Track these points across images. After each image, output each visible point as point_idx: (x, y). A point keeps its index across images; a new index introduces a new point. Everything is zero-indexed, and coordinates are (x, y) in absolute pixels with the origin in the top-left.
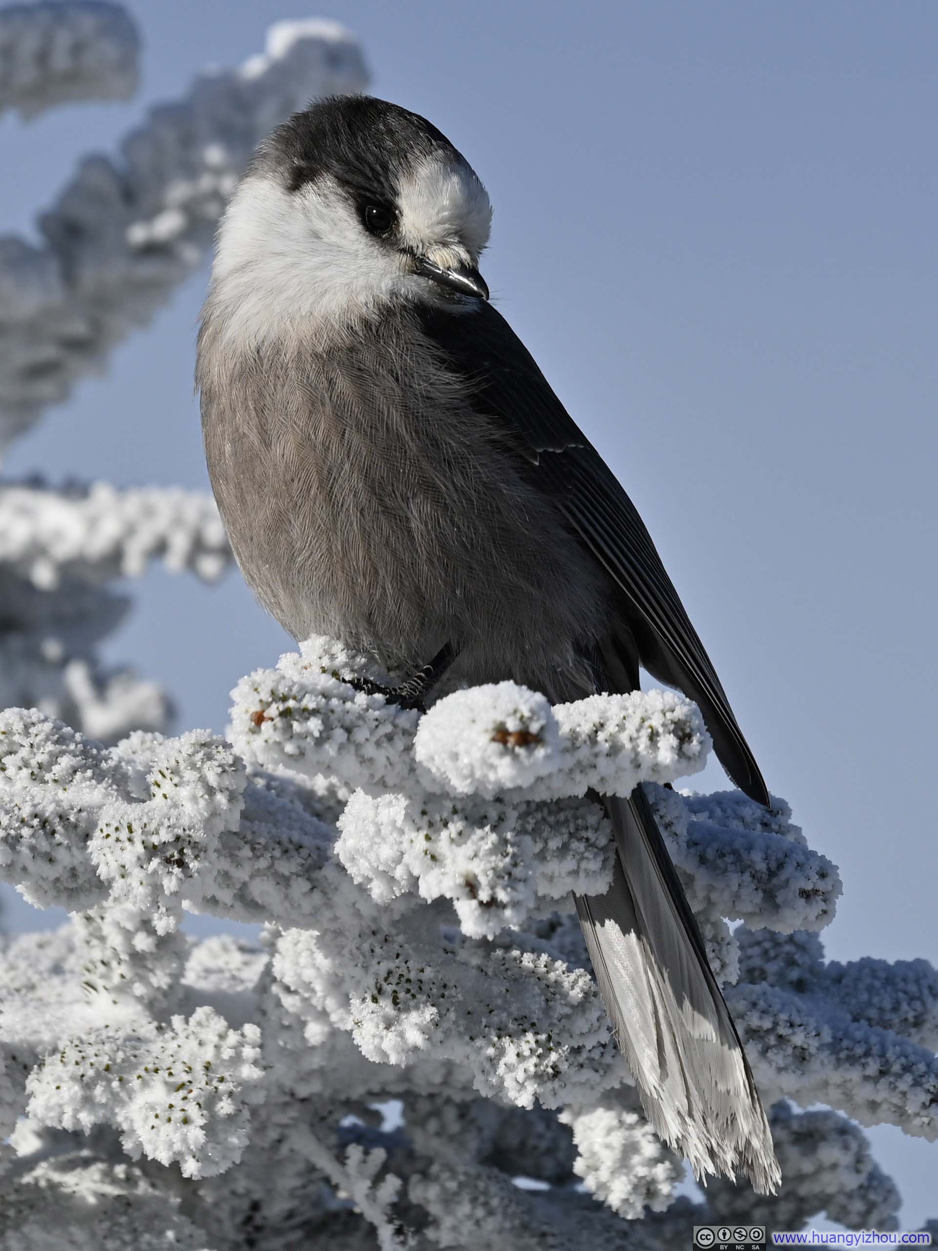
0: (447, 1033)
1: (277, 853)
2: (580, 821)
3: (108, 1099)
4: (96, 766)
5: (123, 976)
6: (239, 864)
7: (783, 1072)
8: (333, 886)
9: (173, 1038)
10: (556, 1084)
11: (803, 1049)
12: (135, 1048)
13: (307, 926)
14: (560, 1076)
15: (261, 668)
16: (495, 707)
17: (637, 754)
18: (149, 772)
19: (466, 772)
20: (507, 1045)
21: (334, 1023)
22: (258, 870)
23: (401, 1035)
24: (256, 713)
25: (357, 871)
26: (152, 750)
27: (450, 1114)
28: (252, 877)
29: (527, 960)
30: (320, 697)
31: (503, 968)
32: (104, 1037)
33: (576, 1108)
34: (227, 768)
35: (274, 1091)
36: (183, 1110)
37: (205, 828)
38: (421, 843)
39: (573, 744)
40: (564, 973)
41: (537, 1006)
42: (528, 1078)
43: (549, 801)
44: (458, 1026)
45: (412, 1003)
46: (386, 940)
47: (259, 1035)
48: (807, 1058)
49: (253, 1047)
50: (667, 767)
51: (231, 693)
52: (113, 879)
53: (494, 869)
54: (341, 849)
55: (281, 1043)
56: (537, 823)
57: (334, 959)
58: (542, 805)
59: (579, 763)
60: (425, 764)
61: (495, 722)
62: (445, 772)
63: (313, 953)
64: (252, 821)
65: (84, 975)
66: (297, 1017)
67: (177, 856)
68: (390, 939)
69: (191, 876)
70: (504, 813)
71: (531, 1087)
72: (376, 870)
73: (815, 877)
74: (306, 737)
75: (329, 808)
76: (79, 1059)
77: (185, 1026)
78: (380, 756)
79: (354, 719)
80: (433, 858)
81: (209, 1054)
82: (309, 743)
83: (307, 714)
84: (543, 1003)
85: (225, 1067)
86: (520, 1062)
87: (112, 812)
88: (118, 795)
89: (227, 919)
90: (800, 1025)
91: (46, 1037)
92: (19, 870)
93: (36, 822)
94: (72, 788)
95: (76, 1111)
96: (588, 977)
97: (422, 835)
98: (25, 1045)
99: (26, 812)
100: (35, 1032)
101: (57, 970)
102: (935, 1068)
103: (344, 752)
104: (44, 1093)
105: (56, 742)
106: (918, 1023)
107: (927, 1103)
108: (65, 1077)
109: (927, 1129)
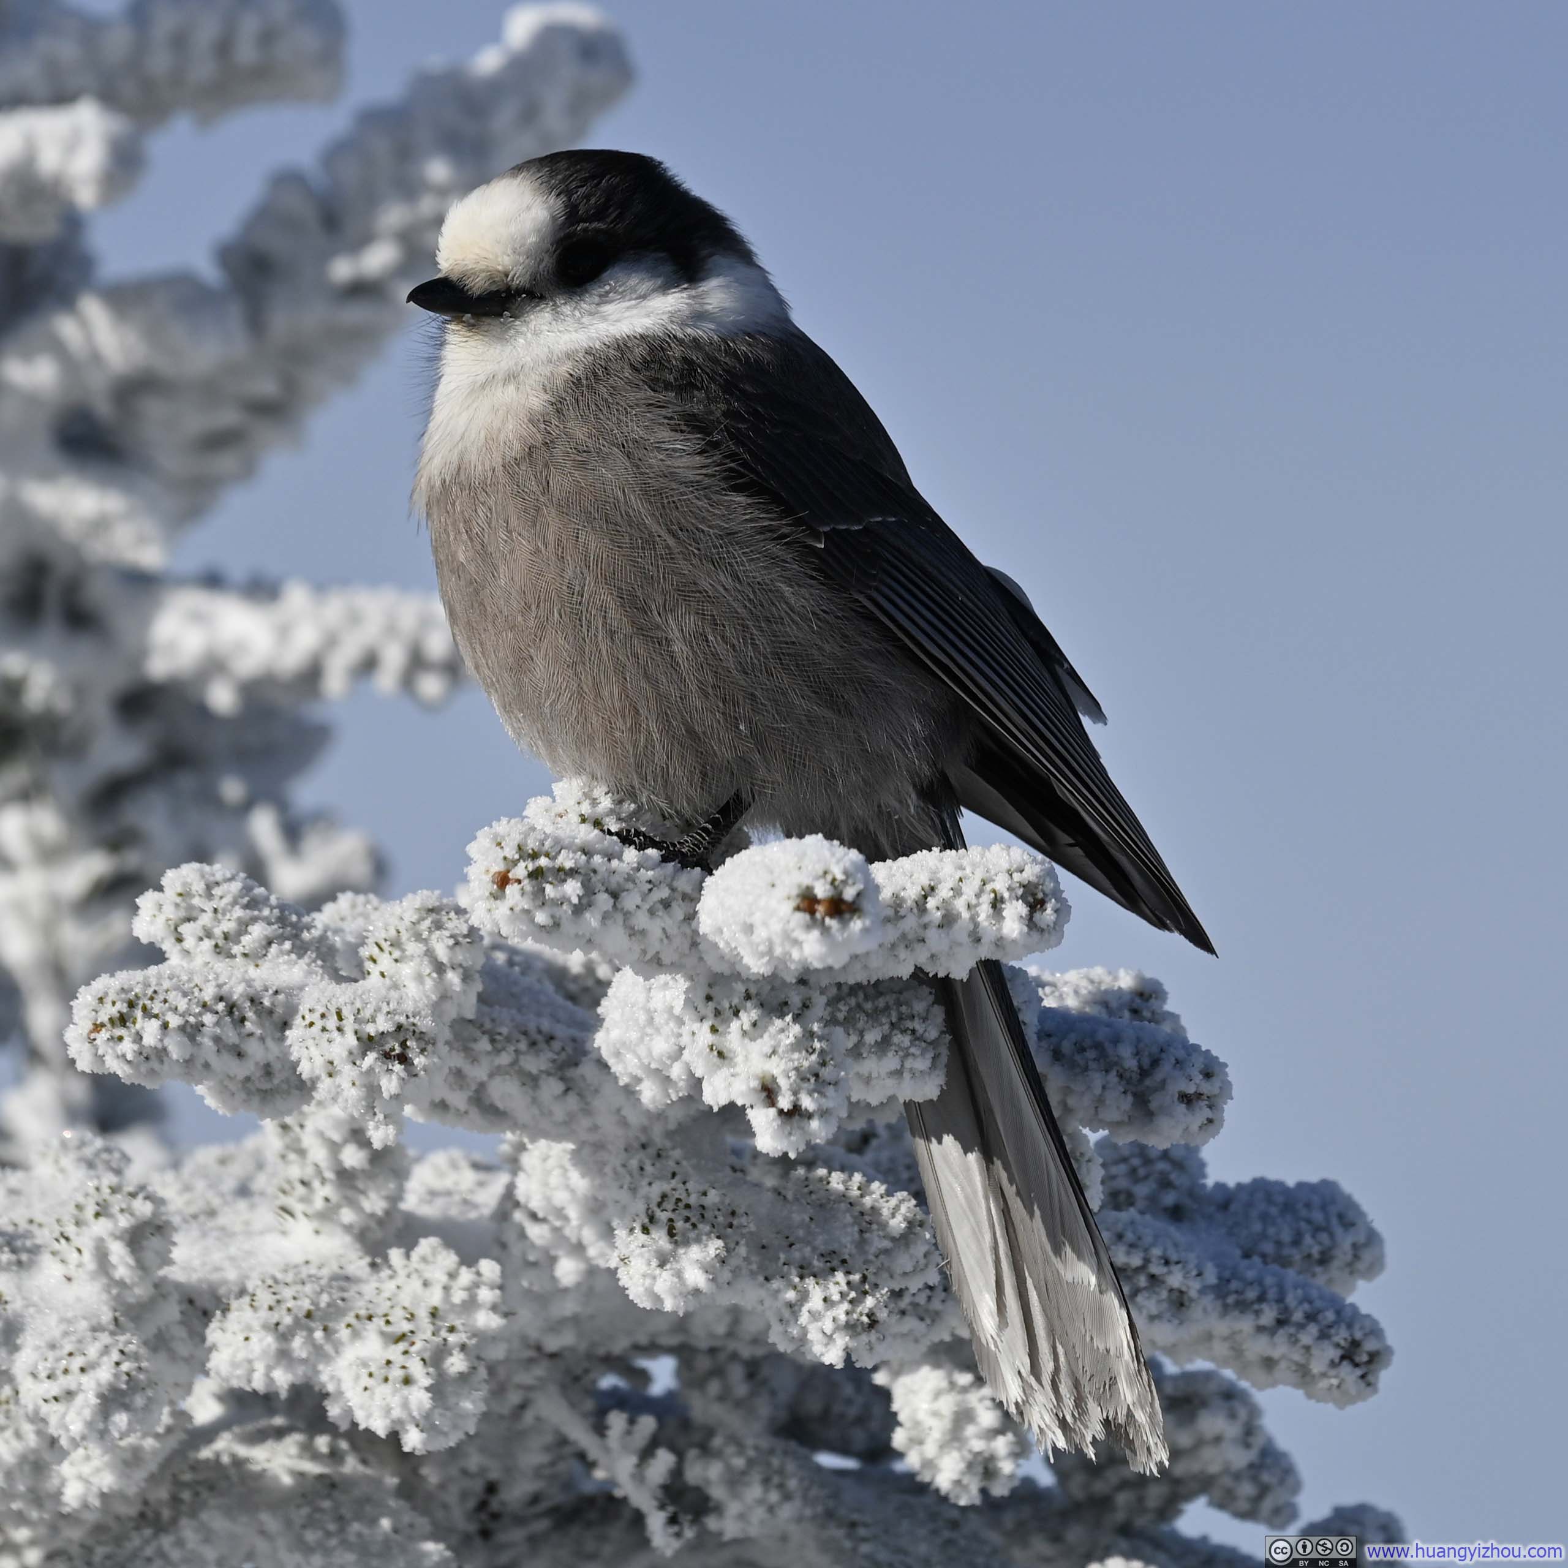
0: (736, 1272)
1: (523, 1046)
2: (904, 1009)
3: (310, 1353)
4: (296, 937)
5: (327, 1200)
6: (474, 1060)
7: (1156, 1321)
8: (592, 1088)
9: (391, 1277)
10: (873, 1336)
11: (1181, 1292)
12: (343, 1289)
13: (558, 1138)
14: (878, 1327)
15: (505, 816)
16: (800, 868)
17: (976, 925)
18: (363, 943)
19: (762, 948)
20: (811, 1288)
21: (593, 1258)
22: (499, 1067)
23: (679, 1274)
24: (500, 873)
25: (623, 1068)
26: (365, 916)
27: (736, 1373)
28: (491, 1076)
29: (836, 1180)
30: (579, 853)
31: (806, 1190)
32: (304, 1275)
33: (895, 1365)
34: (460, 939)
35: (517, 1344)
36: (404, 1367)
37: (433, 1014)
38: (704, 1036)
39: (897, 912)
40: (882, 1197)
41: (849, 1239)
42: (837, 1329)
43: (865, 983)
44: (750, 1263)
45: (692, 1235)
46: (659, 1156)
47: (498, 1273)
48: (1187, 1303)
49: (492, 1289)
50: (1014, 941)
51: (468, 848)
52: (318, 1078)
53: (797, 1069)
54: (603, 1041)
55: (525, 1284)
56: (850, 1010)
57: (592, 1179)
58: (856, 989)
59: (904, 936)
60: (711, 937)
61: (799, 886)
62: (736, 948)
64: (491, 1005)
65: (277, 1198)
66: (546, 1251)
67: (398, 1050)
68: (663, 1154)
69: (416, 1075)
70: (810, 999)
71: (842, 1341)
72: (647, 1068)
73: (1198, 1078)
74: (562, 904)
75: (586, 990)
76: (273, 1304)
77: (405, 1262)
78: (654, 927)
79: (621, 880)
80: (721, 1054)
81: (435, 1297)
82: (566, 912)
83: (563, 874)
84: (857, 1236)
85: (455, 1312)
86: (827, 1309)
87: (316, 995)
88: (324, 973)
89: (459, 1129)
90: (1177, 1263)
91: (231, 1275)
92: (199, 1067)
93: (221, 1007)
94: (266, 966)
95: (269, 1369)
96: (914, 1202)
97: (706, 1026)
98: (204, 1286)
99: (208, 994)
100: (217, 1269)
101: (244, 1191)
102: (1348, 1316)
103: (609, 922)
104: (229, 1345)
105: (246, 907)
106: (1324, 1260)
107: (1337, 1360)
108: (256, 1325)
109: (1336, 1392)
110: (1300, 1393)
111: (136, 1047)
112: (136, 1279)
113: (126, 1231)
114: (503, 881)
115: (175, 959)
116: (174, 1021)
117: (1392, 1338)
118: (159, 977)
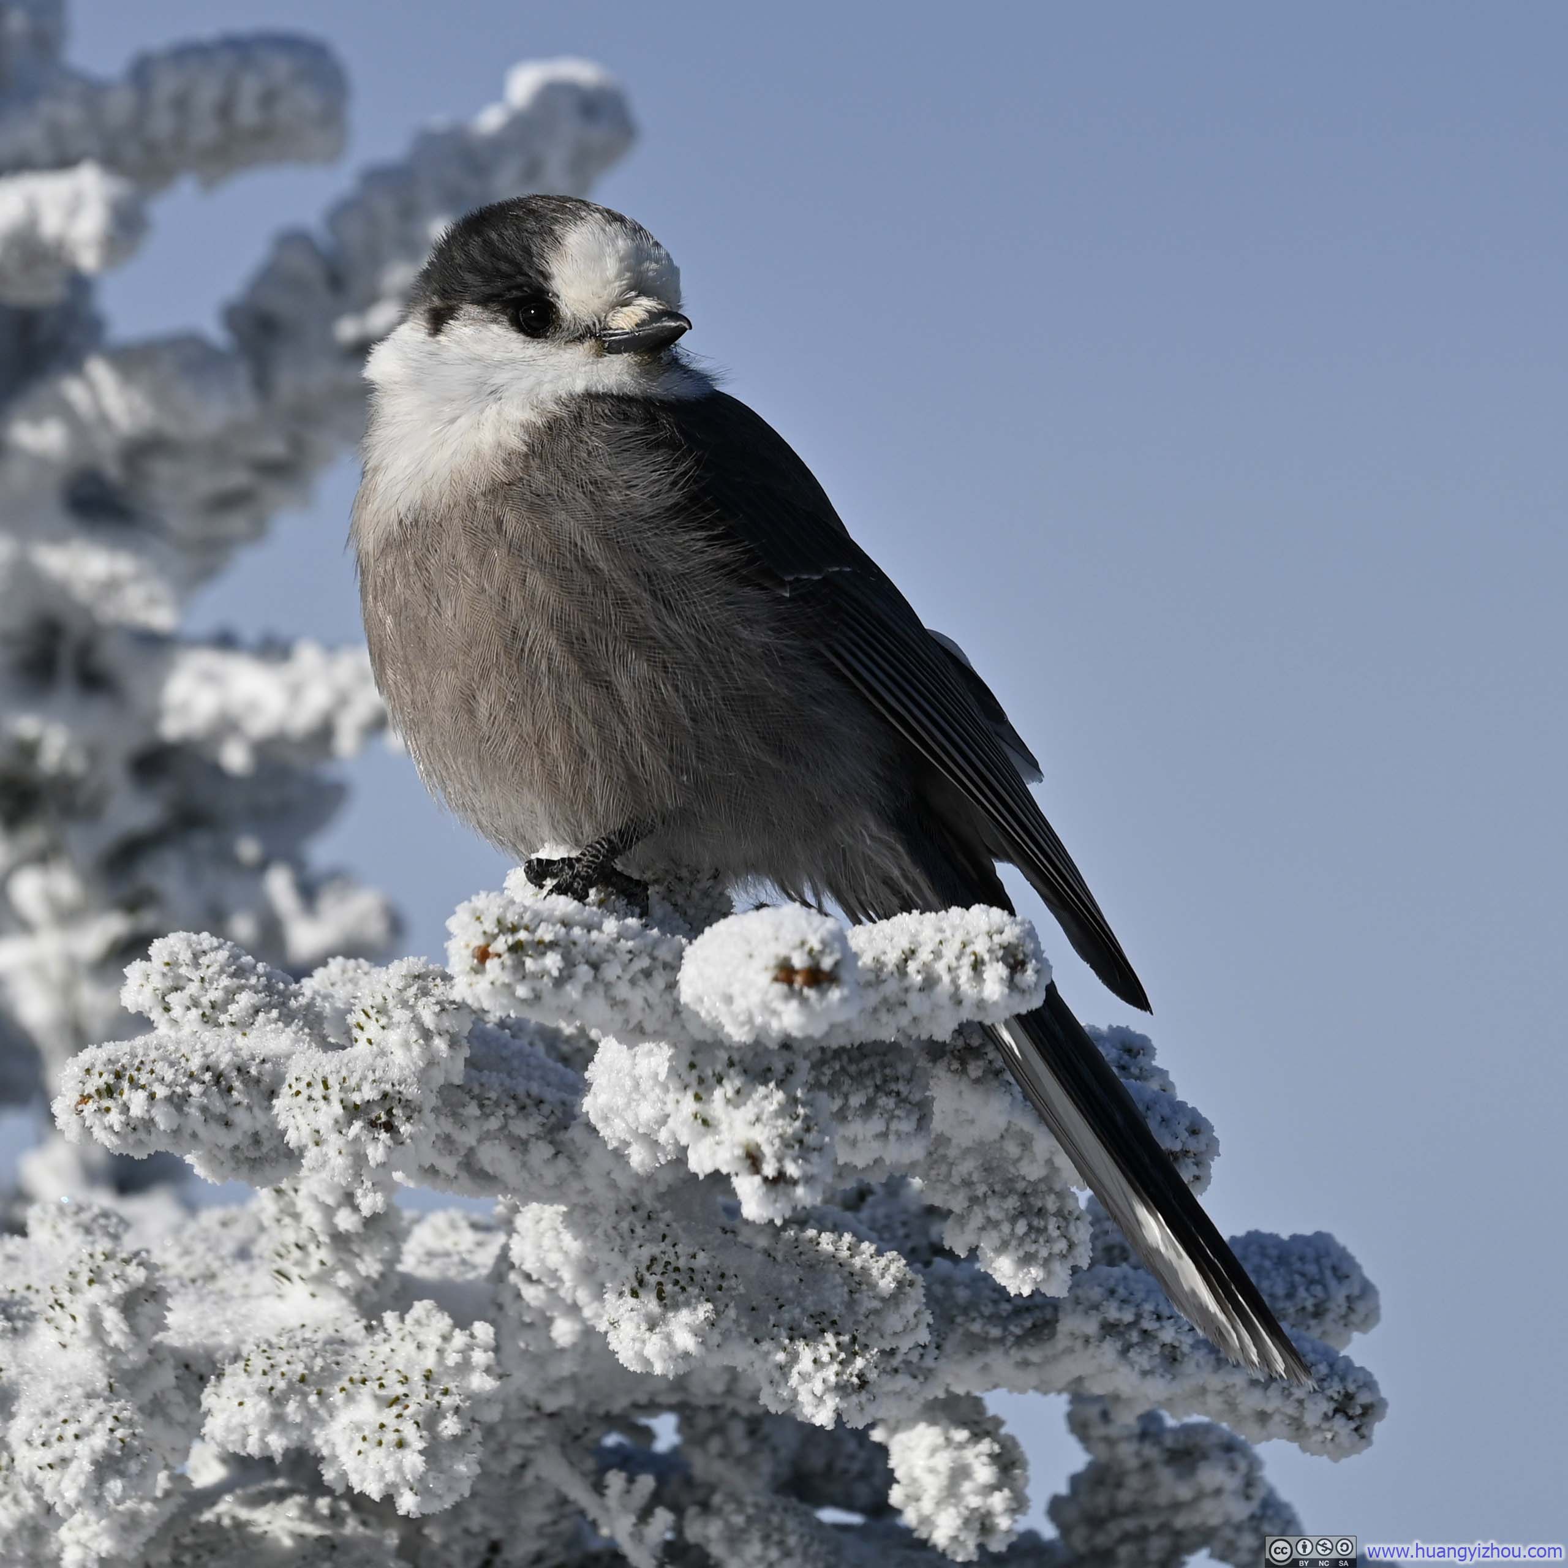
0: (726, 1335)
1: (512, 1110)
2: (888, 1071)
3: (303, 1418)
4: (283, 1005)
5: (322, 1263)
6: (463, 1125)
7: (1149, 1377)
8: (582, 1151)
9: (385, 1341)
10: (863, 1396)
11: (1174, 1347)
12: (337, 1353)
13: (551, 1201)
14: (869, 1387)
15: (484, 890)
16: (777, 939)
17: (957, 988)
18: (350, 1011)
19: (742, 1018)
20: (800, 1349)
21: (589, 1319)
22: (488, 1132)
23: (668, 1338)
24: (479, 947)
25: (612, 1132)
26: (354, 982)
27: (737, 1430)
28: (480, 1140)
29: (826, 1242)
30: (559, 925)
31: (796, 1251)
32: (298, 1340)
33: (892, 1422)
34: (447, 1006)
35: (514, 1405)
36: (397, 1431)
37: (419, 1081)
38: (689, 1105)
39: (878, 976)
40: (872, 1257)
41: (838, 1299)
42: (827, 1390)
43: (849, 1046)
44: (739, 1326)
45: (681, 1298)
46: (649, 1218)
47: (492, 1336)
48: (1179, 1358)
49: (486, 1351)
50: (995, 1003)
51: (448, 923)
52: (306, 1146)
53: (781, 1136)
54: (591, 1105)
55: (522, 1345)
56: (834, 1073)
57: (584, 1241)
58: (839, 1052)
59: (885, 1000)
60: (692, 1006)
61: (777, 957)
62: (717, 1017)
63: (559, 1233)
64: (480, 1071)
65: (274, 1261)
66: (541, 1312)
67: (384, 1118)
68: (654, 1216)
69: (402, 1143)
70: (793, 1064)
71: (832, 1402)
72: (635, 1132)
73: (1184, 1135)
74: (542, 976)
75: (580, 1050)
76: (267, 1368)
77: (400, 1325)
78: (636, 997)
79: (602, 951)
80: (705, 1122)
81: (429, 1360)
82: (546, 985)
83: (542, 948)
84: (846, 1297)
85: (449, 1375)
86: (817, 1371)
87: (303, 1062)
88: (311, 1040)
89: (450, 1193)
90: (1170, 1318)
91: (227, 1339)
92: (188, 1137)
93: (207, 1076)
94: (253, 1033)
95: (264, 1433)
96: (904, 1262)
97: (690, 1095)
98: (201, 1351)
99: (195, 1064)
100: (214, 1334)
101: (243, 1254)
102: (1340, 1369)
103: (590, 994)
104: (223, 1410)
105: (233, 975)
106: (1319, 1313)
107: (1330, 1414)
108: (250, 1390)
109: (1330, 1446)
110: (1295, 1446)
111: (123, 1118)
112: (130, 1346)
113: (120, 1297)
114: (483, 955)
115: (163, 1028)
116: (161, 1092)
117: (1385, 1391)
118: (146, 1047)
